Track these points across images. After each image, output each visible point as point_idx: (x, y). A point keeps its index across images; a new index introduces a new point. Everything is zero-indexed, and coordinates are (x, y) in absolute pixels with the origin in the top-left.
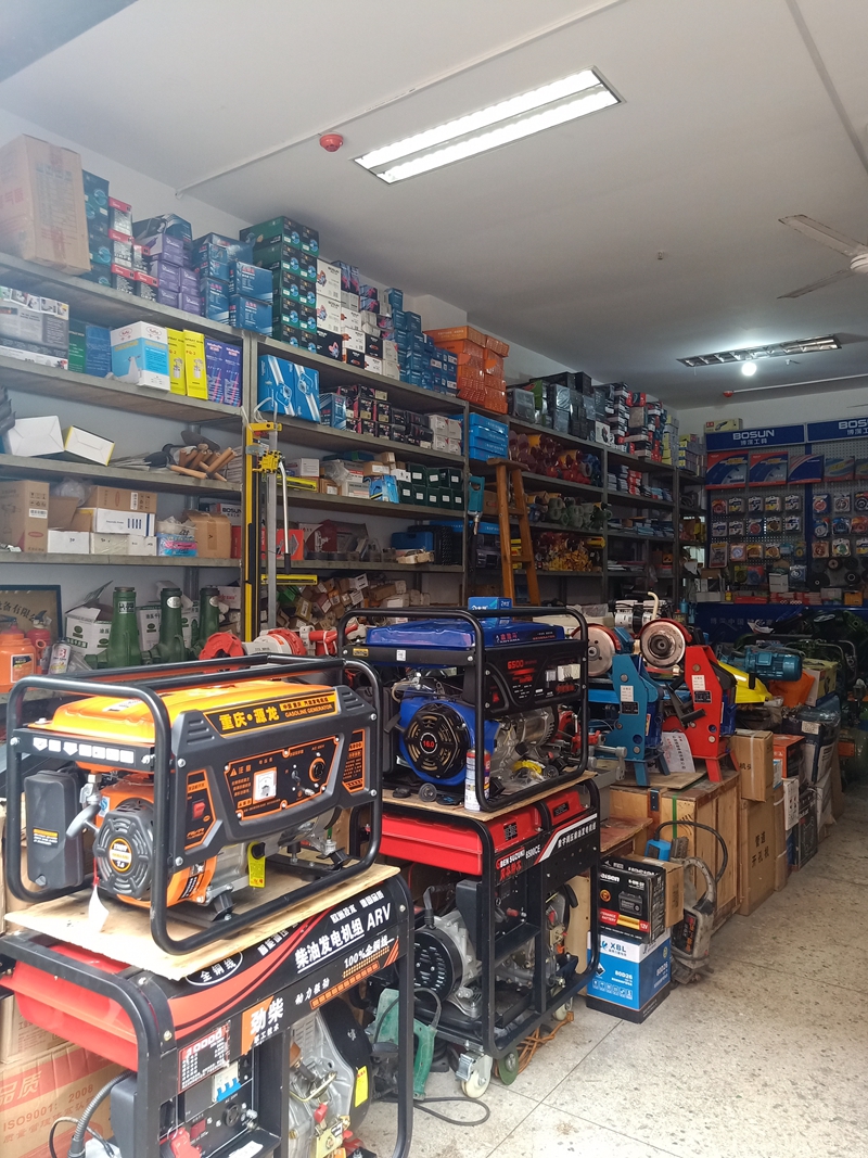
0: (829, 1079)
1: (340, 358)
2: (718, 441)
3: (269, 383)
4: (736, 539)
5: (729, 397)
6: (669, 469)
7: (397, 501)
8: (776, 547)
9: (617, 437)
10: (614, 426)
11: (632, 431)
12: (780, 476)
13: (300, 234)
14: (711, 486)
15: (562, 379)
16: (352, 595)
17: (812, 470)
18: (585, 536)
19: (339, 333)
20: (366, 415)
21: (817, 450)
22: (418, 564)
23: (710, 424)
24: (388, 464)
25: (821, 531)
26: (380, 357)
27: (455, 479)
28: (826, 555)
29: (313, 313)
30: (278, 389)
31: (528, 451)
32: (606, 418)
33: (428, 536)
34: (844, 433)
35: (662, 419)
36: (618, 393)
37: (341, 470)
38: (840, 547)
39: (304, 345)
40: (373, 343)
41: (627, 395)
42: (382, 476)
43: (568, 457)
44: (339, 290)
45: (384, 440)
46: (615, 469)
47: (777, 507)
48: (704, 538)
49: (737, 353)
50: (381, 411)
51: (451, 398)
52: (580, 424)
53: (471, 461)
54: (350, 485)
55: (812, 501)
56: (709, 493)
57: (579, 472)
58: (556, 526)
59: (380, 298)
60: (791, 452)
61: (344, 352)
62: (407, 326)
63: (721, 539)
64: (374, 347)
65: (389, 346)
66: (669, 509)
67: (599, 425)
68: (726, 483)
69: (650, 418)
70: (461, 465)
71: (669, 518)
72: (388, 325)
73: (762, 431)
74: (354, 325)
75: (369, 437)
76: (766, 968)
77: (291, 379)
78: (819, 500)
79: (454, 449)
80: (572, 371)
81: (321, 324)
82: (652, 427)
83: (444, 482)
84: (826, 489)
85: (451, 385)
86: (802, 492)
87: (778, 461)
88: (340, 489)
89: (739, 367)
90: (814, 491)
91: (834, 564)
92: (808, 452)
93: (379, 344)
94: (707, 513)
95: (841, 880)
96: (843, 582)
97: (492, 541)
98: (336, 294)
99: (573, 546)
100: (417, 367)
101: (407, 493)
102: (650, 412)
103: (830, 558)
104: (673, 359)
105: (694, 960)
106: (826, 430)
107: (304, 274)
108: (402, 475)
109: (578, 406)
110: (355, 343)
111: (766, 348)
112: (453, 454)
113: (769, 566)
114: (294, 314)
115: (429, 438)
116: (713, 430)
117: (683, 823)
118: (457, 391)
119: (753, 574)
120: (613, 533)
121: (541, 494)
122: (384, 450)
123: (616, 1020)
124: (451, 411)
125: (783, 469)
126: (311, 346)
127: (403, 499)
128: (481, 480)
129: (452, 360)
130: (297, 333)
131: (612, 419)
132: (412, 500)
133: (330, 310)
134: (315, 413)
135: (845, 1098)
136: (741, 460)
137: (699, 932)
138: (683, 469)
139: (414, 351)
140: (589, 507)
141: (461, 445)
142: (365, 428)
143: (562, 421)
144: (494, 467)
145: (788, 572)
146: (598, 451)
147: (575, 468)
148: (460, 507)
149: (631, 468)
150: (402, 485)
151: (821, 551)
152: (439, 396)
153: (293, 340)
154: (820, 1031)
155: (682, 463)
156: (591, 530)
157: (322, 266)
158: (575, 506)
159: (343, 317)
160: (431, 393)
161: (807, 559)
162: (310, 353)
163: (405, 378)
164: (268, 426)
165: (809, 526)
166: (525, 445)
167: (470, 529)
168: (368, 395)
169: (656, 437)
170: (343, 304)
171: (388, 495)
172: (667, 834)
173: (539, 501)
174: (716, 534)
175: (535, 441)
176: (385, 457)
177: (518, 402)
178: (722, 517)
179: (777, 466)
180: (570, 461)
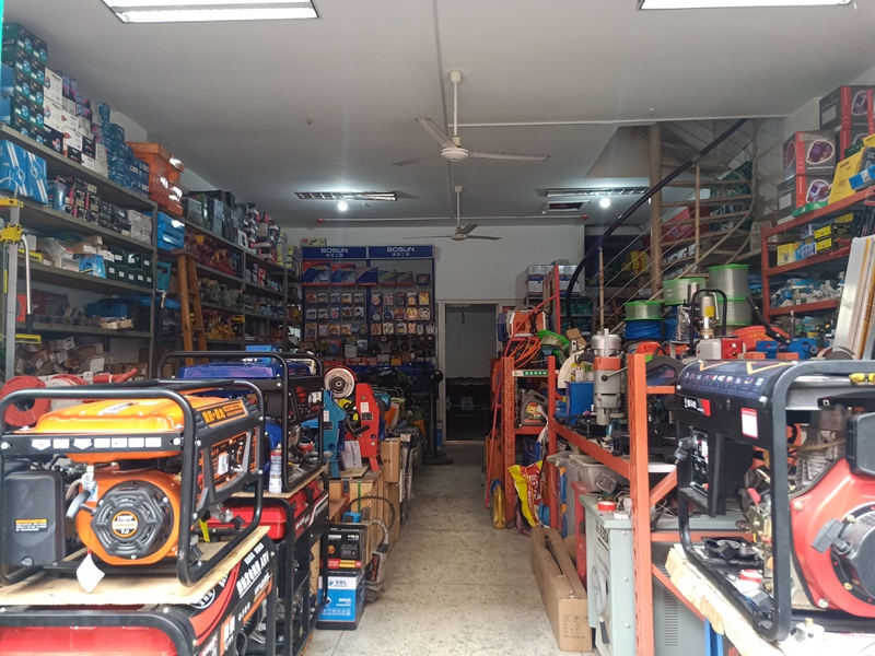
0: (471, 630)
1: (62, 152)
2: (311, 253)
3: (7, 164)
4: (323, 321)
5: (321, 223)
6: (281, 269)
7: (104, 277)
8: (348, 328)
9: (250, 242)
10: (249, 234)
11: (260, 240)
12: (351, 280)
13: (32, 42)
14: (305, 283)
15: (217, 194)
16: (58, 355)
17: (370, 278)
18: (231, 313)
19: (60, 131)
20: (80, 202)
21: (374, 264)
22: (120, 330)
23: (306, 240)
24: (95, 246)
25: (376, 317)
26: (94, 157)
27: (147, 263)
28: (379, 333)
29: (40, 111)
30: (14, 170)
31: (195, 247)
32: (244, 228)
33: (124, 307)
34: (390, 255)
35: (277, 234)
36: (251, 211)
37: (57, 247)
38: (388, 328)
39: (33, 137)
40: (88, 144)
41: (257, 213)
42: (92, 255)
43: (221, 254)
44: (60, 95)
45: (95, 225)
46: (250, 267)
47: (349, 300)
48: (301, 319)
49: (334, 194)
50: (92, 201)
51: (145, 198)
52: (229, 230)
53: (159, 249)
54: (63, 259)
55: (371, 298)
56: (304, 288)
57: (227, 266)
58: (214, 305)
59: (93, 108)
60: (358, 264)
61: (65, 148)
62: (114, 135)
63: (312, 321)
64: (89, 148)
65: (100, 148)
66: (280, 298)
67: (240, 232)
68: (316, 282)
69: (271, 231)
70: (150, 252)
71: (280, 305)
72: (99, 132)
73: (340, 248)
74: (72, 127)
75: (83, 221)
76: (412, 584)
77: (25, 163)
78: (375, 299)
79: (146, 238)
80: (224, 190)
81: (47, 121)
82: (272, 238)
83: (138, 264)
84: (379, 290)
85: (145, 188)
86: (365, 291)
87: (350, 269)
88: (53, 262)
89: (337, 204)
90: (372, 291)
91: (384, 339)
92: (368, 265)
93: (93, 146)
94: (303, 303)
95: (428, 529)
96: (389, 351)
97: (175, 313)
98: (58, 99)
99: (224, 321)
100: (121, 169)
101: (112, 270)
102: (272, 227)
103: (382, 335)
104: (291, 191)
105: (377, 585)
106: (380, 252)
107: (34, 76)
108: (108, 256)
109: (228, 215)
110: (74, 142)
111: (353, 194)
112: (145, 243)
113: (344, 340)
114: (25, 108)
115: (128, 228)
116: (307, 245)
117: (365, 498)
118: (149, 194)
119: (334, 345)
120: (249, 312)
121: (205, 280)
122: (94, 233)
123: (340, 632)
124: (144, 209)
125: (353, 275)
126: (39, 138)
127: (109, 275)
128: (168, 266)
129: (146, 168)
130: (28, 125)
131: (247, 229)
132: (115, 277)
133: (53, 111)
134: (44, 196)
135: (483, 637)
136: (325, 267)
137: (381, 565)
138: (290, 271)
139: (119, 156)
140: (236, 293)
141: (151, 236)
142: (80, 214)
143: (218, 227)
144: (176, 256)
145: (356, 344)
146: (240, 251)
147: (225, 263)
148: (150, 285)
149: (260, 266)
150: (108, 264)
151: (376, 330)
152: (137, 195)
153: (24, 131)
154: (455, 608)
155: (289, 266)
156: (236, 310)
157: (48, 73)
158: (226, 291)
159: (64, 119)
160: (132, 193)
161: (367, 336)
162: (38, 143)
163: (111, 177)
164: (11, 202)
165: (369, 313)
166: (194, 242)
167: (158, 305)
168: (82, 187)
169: (274, 245)
170: (64, 108)
171: (98, 271)
172: (354, 508)
173: (203, 285)
174: (308, 317)
175: (200, 239)
176: (95, 240)
177: (190, 208)
178: (313, 306)
179: (349, 273)
180: (221, 257)
